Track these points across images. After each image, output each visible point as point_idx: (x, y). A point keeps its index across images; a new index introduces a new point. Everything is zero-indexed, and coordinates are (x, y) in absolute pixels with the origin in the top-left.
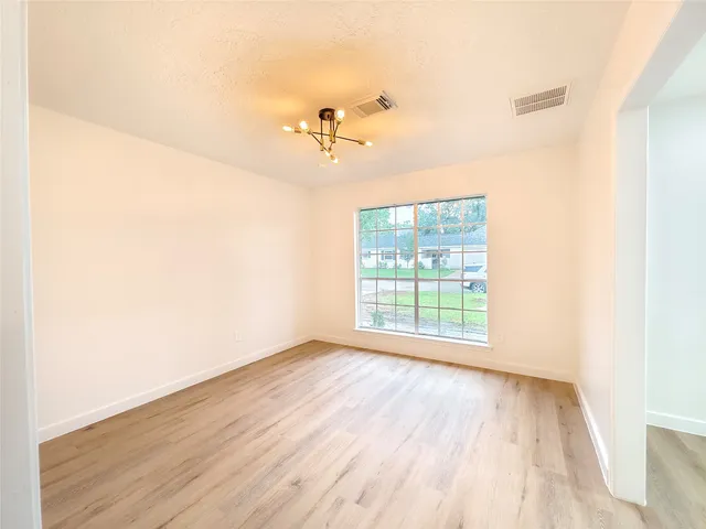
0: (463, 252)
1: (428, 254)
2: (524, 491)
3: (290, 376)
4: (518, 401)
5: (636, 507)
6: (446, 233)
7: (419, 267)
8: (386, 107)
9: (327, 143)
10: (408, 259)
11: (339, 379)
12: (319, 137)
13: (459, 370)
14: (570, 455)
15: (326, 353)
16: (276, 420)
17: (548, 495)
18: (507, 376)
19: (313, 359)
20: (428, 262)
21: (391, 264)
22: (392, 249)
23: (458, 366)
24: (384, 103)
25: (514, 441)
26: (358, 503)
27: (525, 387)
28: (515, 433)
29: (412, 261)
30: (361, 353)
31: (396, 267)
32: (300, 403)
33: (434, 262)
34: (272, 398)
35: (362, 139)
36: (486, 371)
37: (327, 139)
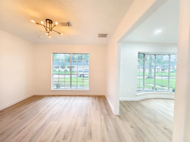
0: (77, 67)
1: (68, 67)
2: (101, 120)
3: (27, 110)
4: (96, 101)
5: (118, 116)
6: (73, 62)
7: (66, 71)
8: (69, 26)
9: (48, 31)
10: (63, 69)
11: (48, 106)
12: (46, 28)
13: (83, 97)
14: (107, 110)
15: (41, 99)
16: (25, 126)
17: (105, 119)
18: (93, 96)
19: (35, 102)
20: (69, 70)
21: (57, 70)
22: (58, 66)
23: (82, 96)
24: (68, 24)
25: (97, 110)
26: (63, 140)
27: (97, 98)
28: (97, 108)
29: (64, 69)
30: (54, 97)
31: (59, 71)
32: (34, 118)
33: (70, 69)
34: (20, 119)
35: (60, 32)
36: (88, 96)
37: (48, 29)
